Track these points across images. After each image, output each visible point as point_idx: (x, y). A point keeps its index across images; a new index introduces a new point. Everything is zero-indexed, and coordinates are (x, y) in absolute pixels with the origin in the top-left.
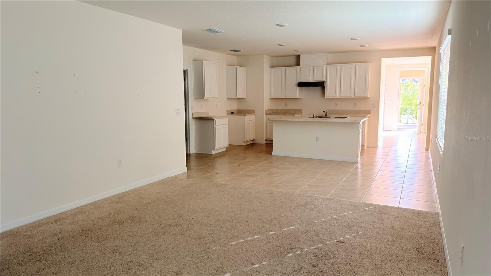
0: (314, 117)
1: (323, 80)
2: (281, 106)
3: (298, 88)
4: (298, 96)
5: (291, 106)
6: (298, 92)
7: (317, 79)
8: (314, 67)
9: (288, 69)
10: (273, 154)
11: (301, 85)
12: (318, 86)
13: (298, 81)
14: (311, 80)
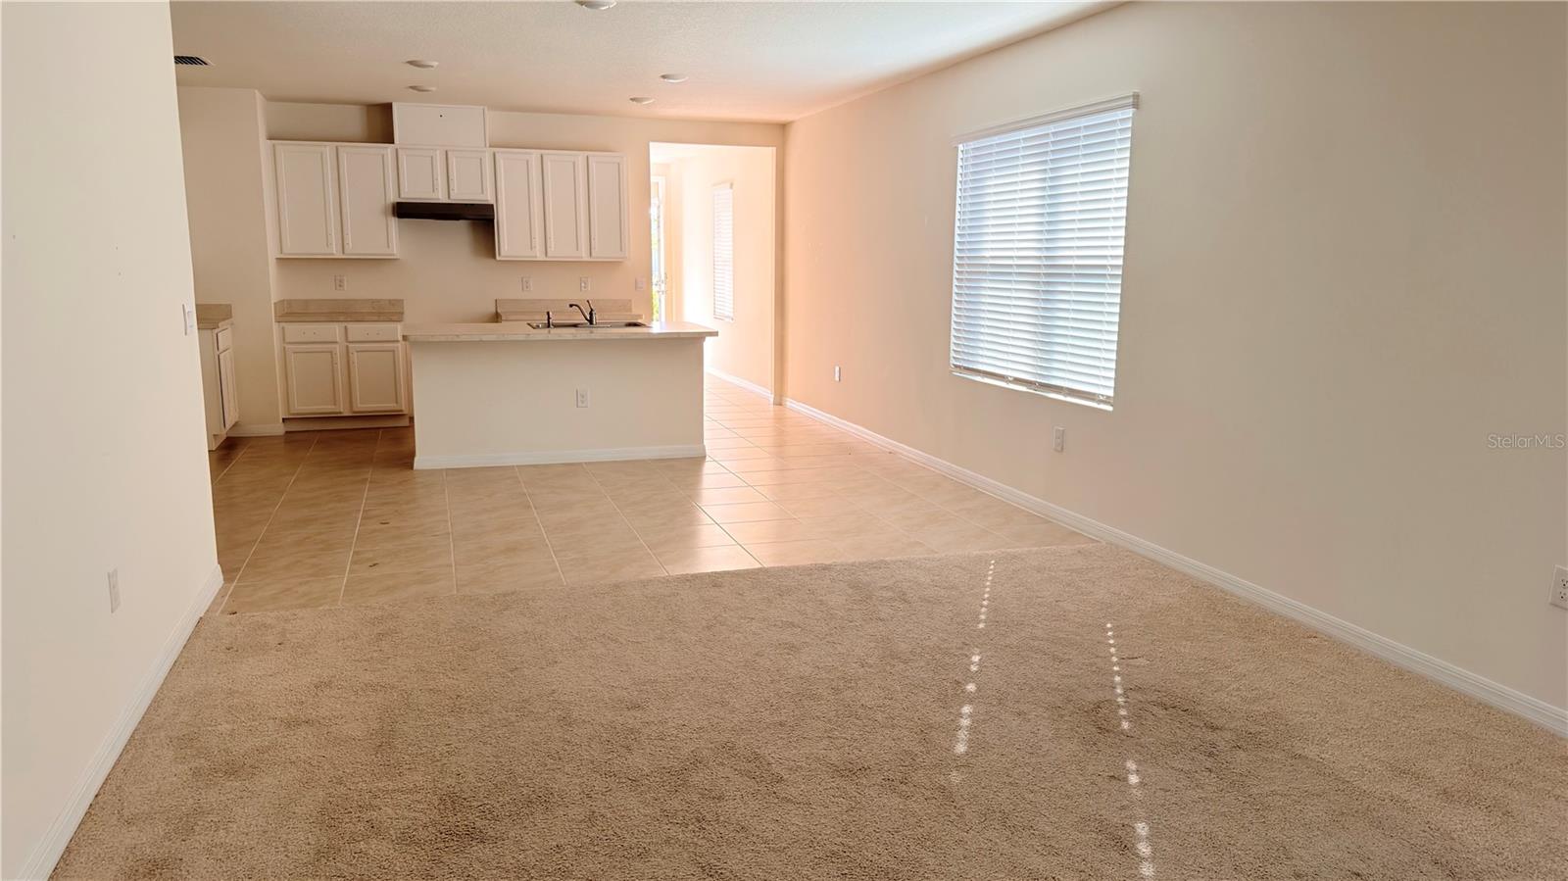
0: (549, 326)
1: (484, 198)
2: (320, 289)
3: (394, 221)
4: (395, 250)
5: (360, 288)
6: (393, 238)
7: (464, 193)
8: (449, 153)
9: (348, 150)
10: (416, 466)
11: (405, 211)
12: (458, 219)
13: (393, 198)
14: (440, 197)
